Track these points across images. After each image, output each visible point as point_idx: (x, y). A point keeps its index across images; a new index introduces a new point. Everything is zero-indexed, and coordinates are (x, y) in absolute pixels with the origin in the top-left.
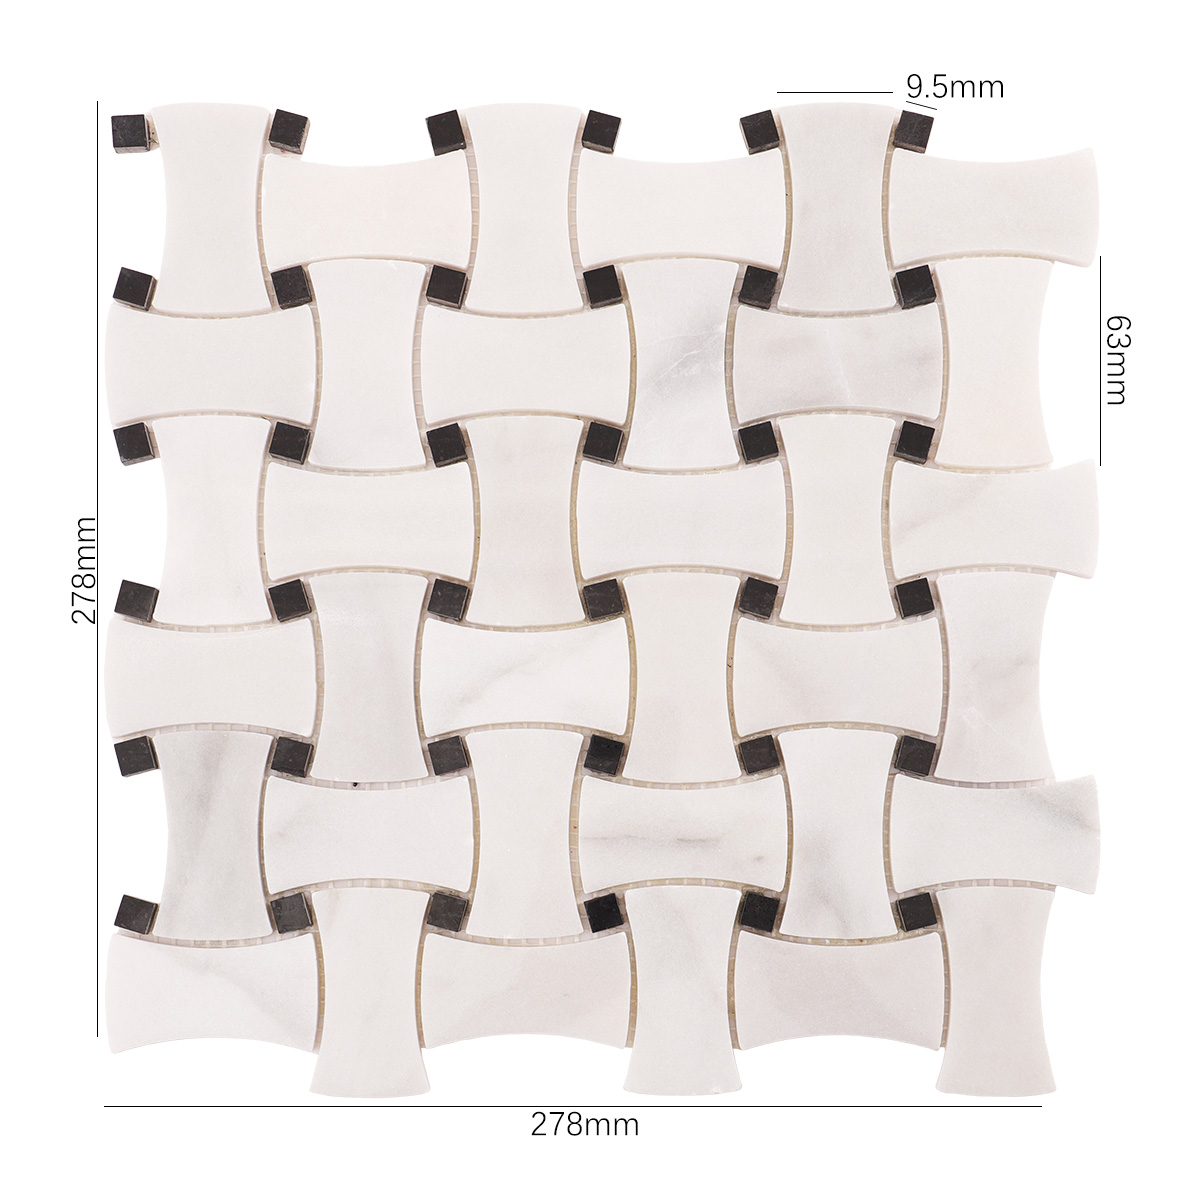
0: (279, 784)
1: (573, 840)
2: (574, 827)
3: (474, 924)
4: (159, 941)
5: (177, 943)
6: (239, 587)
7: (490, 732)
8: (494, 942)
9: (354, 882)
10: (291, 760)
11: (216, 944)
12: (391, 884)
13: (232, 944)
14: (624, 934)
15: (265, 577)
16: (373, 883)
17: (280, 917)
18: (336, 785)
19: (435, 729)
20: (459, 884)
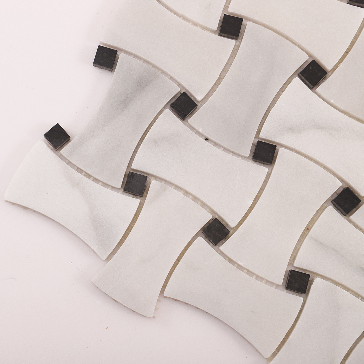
0: (169, 115)
1: (304, 235)
2: (308, 229)
3: (226, 246)
4: (61, 156)
5: (69, 163)
6: (210, 5)
7: (294, 153)
8: (230, 261)
9: (177, 187)
10: (183, 107)
11: (88, 176)
12: (195, 199)
13: (96, 180)
14: (302, 299)
15: (226, 7)
16: (187, 193)
17: (130, 182)
18: (198, 132)
19: (266, 135)
20: (231, 221)
